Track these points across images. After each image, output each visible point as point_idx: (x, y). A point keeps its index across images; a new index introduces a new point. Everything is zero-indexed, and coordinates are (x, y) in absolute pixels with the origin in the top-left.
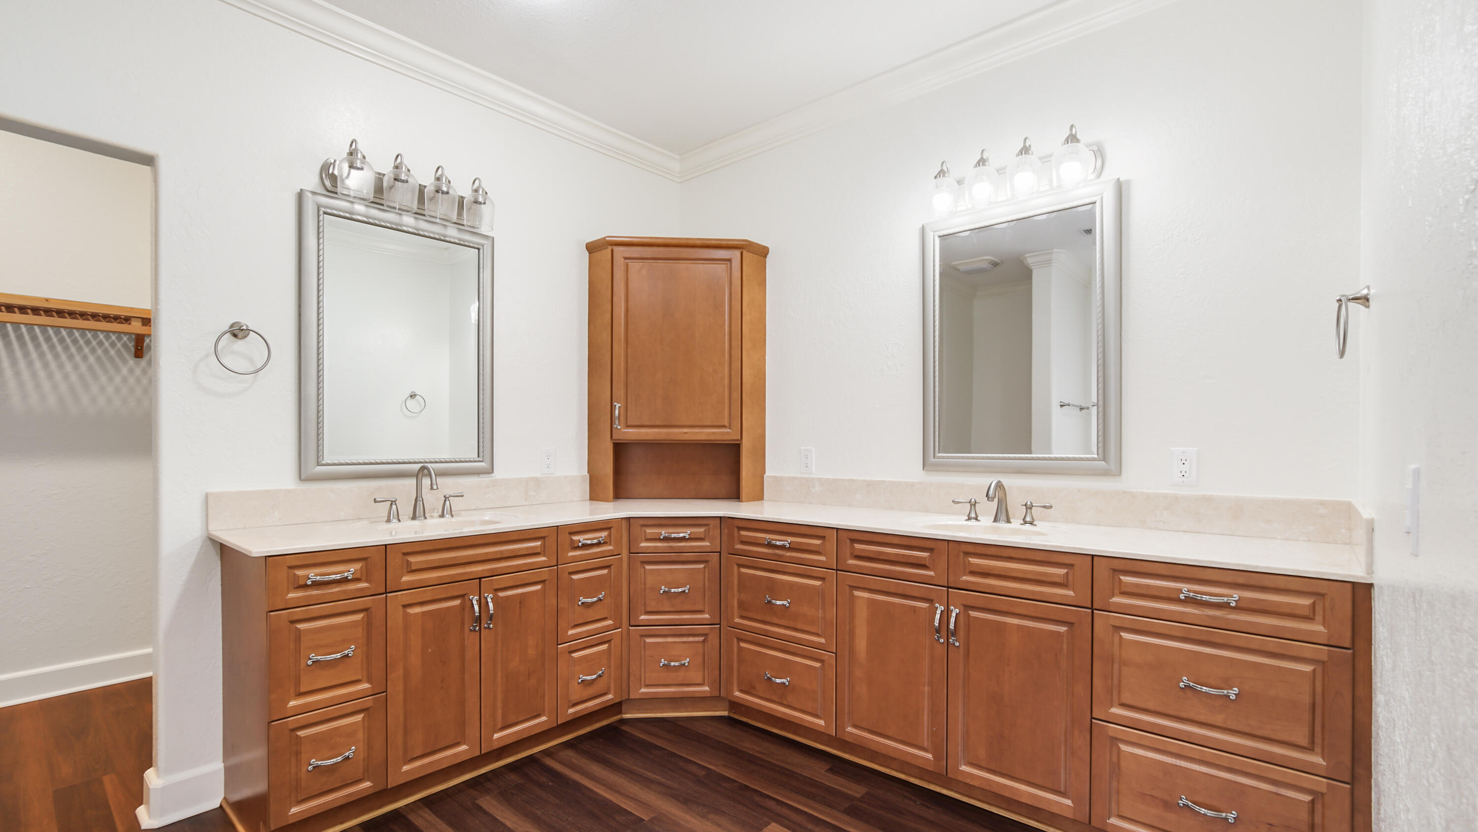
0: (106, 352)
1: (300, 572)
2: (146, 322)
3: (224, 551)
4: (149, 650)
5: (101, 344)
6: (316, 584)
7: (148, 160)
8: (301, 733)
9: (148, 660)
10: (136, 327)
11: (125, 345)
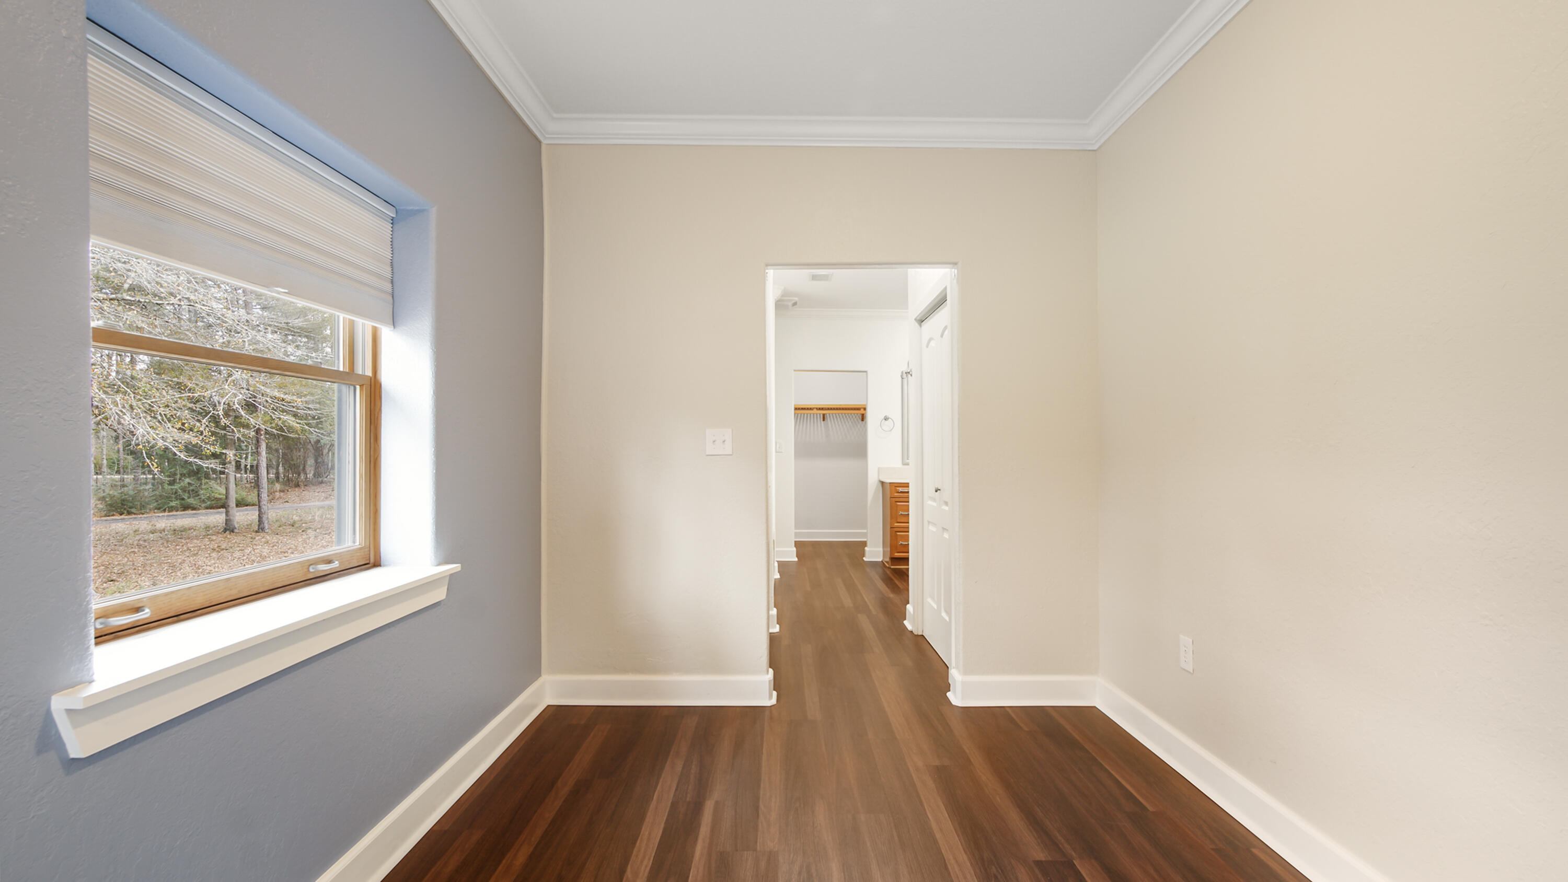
0: (854, 420)
1: (898, 488)
2: (865, 409)
3: (882, 483)
4: (865, 531)
5: (852, 417)
6: (901, 492)
7: (866, 372)
8: (898, 533)
9: (865, 535)
10: (862, 411)
11: (859, 417)
